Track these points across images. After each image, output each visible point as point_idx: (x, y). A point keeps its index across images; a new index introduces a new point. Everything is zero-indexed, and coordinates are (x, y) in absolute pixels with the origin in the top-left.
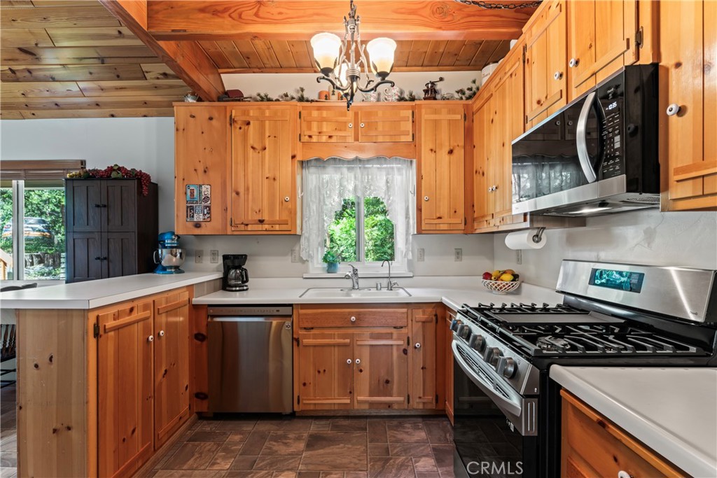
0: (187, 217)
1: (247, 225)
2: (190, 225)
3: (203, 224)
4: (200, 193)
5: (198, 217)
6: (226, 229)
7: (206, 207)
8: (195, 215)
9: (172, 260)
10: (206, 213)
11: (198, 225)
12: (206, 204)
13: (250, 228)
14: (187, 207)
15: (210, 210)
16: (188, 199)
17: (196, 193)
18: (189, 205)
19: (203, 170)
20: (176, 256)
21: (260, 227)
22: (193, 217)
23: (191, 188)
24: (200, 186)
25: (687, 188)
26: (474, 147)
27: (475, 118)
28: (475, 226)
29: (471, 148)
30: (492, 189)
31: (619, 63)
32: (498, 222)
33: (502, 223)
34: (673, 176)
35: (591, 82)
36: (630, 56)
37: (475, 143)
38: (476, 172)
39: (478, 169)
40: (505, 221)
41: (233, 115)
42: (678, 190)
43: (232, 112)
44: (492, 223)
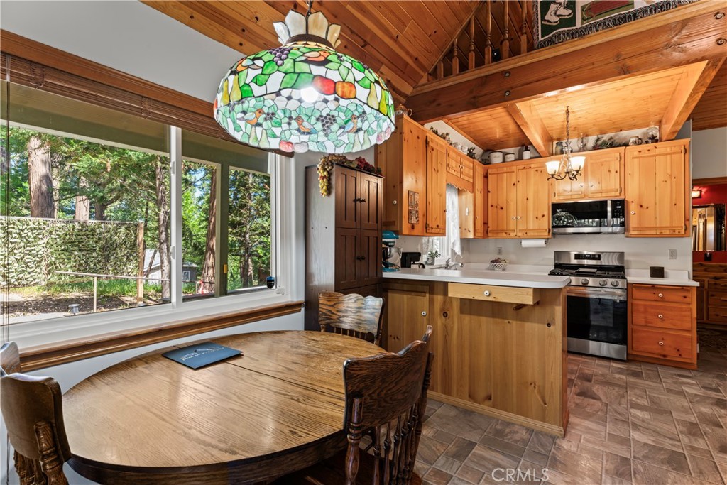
0: (409, 219)
3: (415, 226)
8: (412, 218)
23: (411, 194)
24: (415, 193)
25: (636, 233)
26: (489, 192)
27: (490, 177)
28: (490, 234)
29: (486, 191)
30: (516, 218)
31: (613, 194)
32: (520, 234)
33: (525, 235)
34: (631, 229)
35: (600, 195)
36: (618, 194)
37: (490, 190)
38: (492, 206)
39: (495, 204)
40: (528, 234)
41: (428, 140)
42: (632, 232)
43: (427, 137)
44: (512, 234)
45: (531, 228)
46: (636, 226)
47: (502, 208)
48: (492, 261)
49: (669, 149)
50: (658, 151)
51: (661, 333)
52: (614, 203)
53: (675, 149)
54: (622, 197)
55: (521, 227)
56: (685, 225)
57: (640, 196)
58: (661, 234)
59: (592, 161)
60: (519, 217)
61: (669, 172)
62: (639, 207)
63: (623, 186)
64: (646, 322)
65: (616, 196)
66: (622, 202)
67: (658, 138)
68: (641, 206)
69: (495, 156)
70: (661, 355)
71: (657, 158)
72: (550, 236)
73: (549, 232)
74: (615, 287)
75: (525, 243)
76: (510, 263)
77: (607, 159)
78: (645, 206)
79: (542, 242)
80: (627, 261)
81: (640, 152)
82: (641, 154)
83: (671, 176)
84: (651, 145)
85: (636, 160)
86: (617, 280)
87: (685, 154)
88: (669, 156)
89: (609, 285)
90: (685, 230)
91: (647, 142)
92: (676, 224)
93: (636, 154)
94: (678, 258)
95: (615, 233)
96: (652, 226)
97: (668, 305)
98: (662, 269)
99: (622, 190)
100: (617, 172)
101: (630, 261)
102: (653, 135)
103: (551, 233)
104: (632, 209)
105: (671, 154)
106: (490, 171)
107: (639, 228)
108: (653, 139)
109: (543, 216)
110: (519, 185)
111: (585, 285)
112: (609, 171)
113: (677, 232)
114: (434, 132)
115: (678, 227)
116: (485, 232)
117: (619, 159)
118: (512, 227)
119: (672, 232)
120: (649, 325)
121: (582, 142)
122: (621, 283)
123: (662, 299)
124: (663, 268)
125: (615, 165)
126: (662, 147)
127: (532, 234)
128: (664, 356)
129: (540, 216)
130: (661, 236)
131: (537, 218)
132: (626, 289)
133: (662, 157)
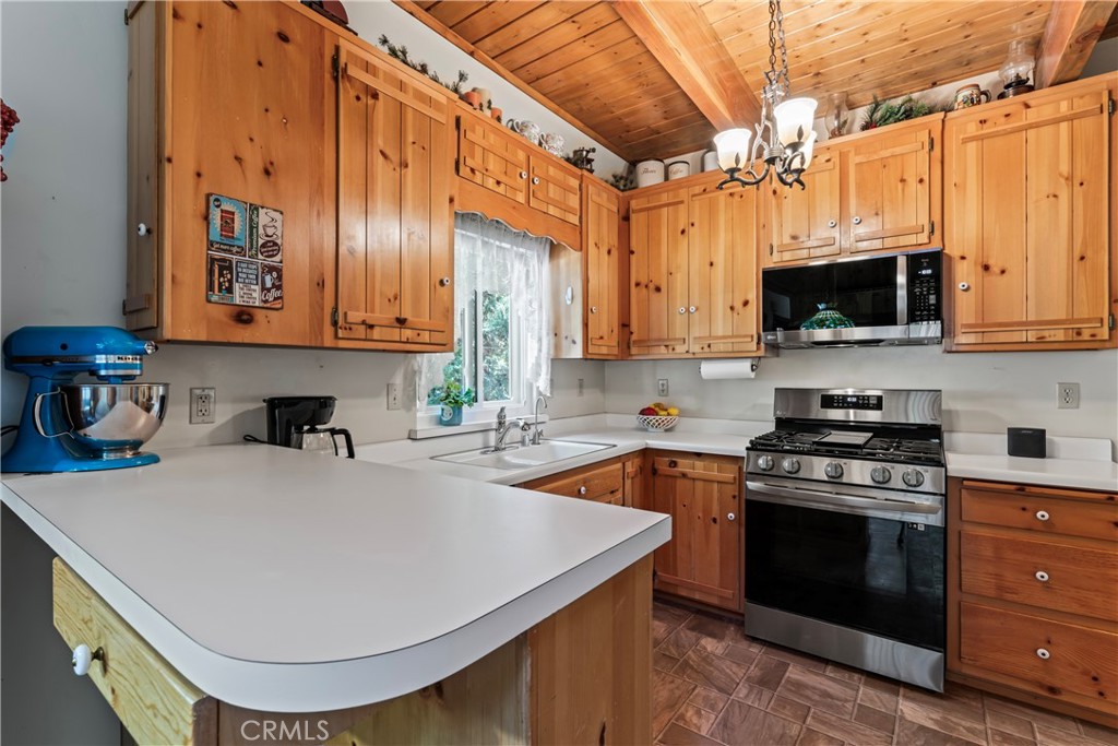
0: (210, 287)
1: (371, 327)
2: (219, 313)
3: (260, 315)
4: (253, 227)
5: (246, 293)
6: (321, 333)
7: (271, 269)
8: (237, 286)
9: (132, 419)
10: (269, 285)
11: (243, 316)
12: (270, 261)
13: (376, 333)
14: (212, 260)
15: (280, 277)
16: (215, 234)
17: (239, 225)
18: (218, 255)
19: (260, 166)
20: (148, 409)
21: (395, 334)
22: (230, 290)
23: (225, 206)
24: (254, 208)
25: (971, 339)
26: (632, 252)
27: (633, 217)
28: (634, 350)
29: (626, 252)
30: (688, 310)
31: (912, 240)
32: (696, 348)
33: (706, 349)
34: (959, 329)
35: (877, 244)
36: (923, 238)
37: (633, 248)
38: (637, 284)
39: (644, 281)
40: (713, 348)
41: (343, 59)
42: (962, 339)
43: (337, 48)
44: (680, 349)
45: (720, 334)
46: (972, 321)
47: (658, 289)
48: (643, 412)
49: (1064, 107)
50: (1032, 116)
51: (1041, 623)
52: (915, 261)
53: (1082, 105)
54: (935, 246)
55: (696, 332)
56: (1111, 314)
57: (982, 242)
58: (1041, 340)
59: (858, 159)
60: (692, 309)
61: (1064, 168)
62: (980, 269)
63: (937, 218)
64: (1000, 588)
65: (920, 242)
66: (936, 259)
67: (1031, 82)
68: (986, 268)
69: (646, 171)
70: (1041, 686)
71: (1032, 133)
72: (761, 353)
73: (758, 343)
74: (913, 487)
75: (709, 370)
76: (683, 413)
77: (898, 150)
78: (996, 269)
79: (744, 367)
80: (950, 412)
81: (983, 122)
82: (987, 130)
83: (1070, 179)
84: (1013, 101)
85: (972, 147)
86: (918, 468)
87: (1111, 115)
88: (1064, 126)
89: (897, 482)
90: (1111, 329)
91: (1002, 96)
92: (1083, 311)
93: (972, 129)
94: (1083, 405)
95: (919, 342)
96: (1016, 319)
97: (1065, 544)
98: (1039, 436)
99: (937, 227)
100: (921, 181)
101: (957, 412)
102: (1018, 76)
103: (762, 345)
104: (963, 276)
105: (1070, 119)
106: (634, 204)
107: (981, 326)
108: (1020, 85)
109: (746, 303)
110: (692, 231)
111: (836, 479)
112: (903, 180)
113: (1086, 336)
114: (393, 52)
115: (1089, 320)
116: (625, 346)
117: (927, 148)
118: (679, 332)
119: (1071, 336)
120: (1009, 596)
121: (838, 117)
122: (929, 475)
123: (1048, 527)
124: (1043, 432)
125: (919, 164)
126: (1046, 103)
127: (722, 348)
128: (1052, 690)
129: (738, 305)
130: (1042, 347)
131: (732, 308)
132: (945, 495)
133: (1047, 131)
